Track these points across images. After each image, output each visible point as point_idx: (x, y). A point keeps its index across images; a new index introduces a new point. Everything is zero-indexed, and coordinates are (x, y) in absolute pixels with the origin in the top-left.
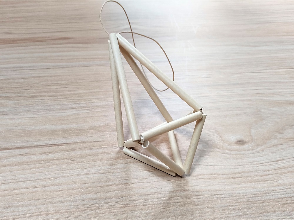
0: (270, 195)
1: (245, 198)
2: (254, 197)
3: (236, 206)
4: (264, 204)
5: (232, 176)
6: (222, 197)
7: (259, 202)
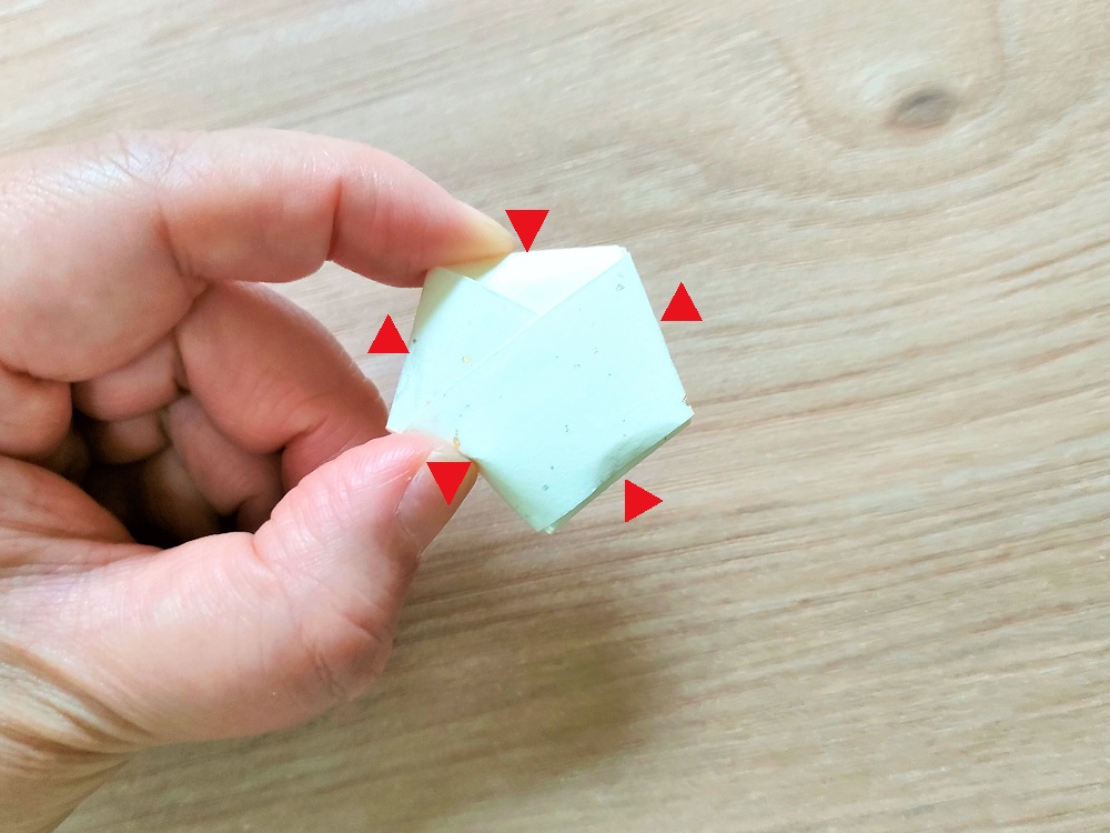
0: (1054, 501)
1: (900, 538)
2: (956, 522)
3: (844, 596)
4: (1008, 567)
5: (841, 390)
6: (766, 552)
7: (982, 554)
